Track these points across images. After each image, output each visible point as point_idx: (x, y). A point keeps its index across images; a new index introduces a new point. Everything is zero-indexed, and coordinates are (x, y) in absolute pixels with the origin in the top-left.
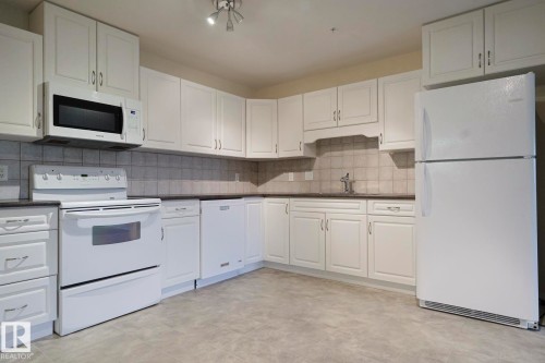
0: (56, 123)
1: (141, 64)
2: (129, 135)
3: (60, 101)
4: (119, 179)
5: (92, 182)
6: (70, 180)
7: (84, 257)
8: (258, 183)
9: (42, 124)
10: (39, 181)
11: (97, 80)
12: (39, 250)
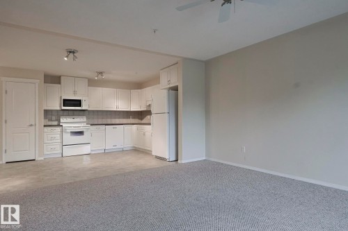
0: (64, 106)
1: (88, 86)
2: (84, 107)
3: (64, 100)
4: (84, 119)
5: (76, 120)
6: (69, 120)
7: (69, 139)
8: (142, 119)
9: (61, 107)
10: (62, 120)
11: (75, 93)
12: (58, 136)
